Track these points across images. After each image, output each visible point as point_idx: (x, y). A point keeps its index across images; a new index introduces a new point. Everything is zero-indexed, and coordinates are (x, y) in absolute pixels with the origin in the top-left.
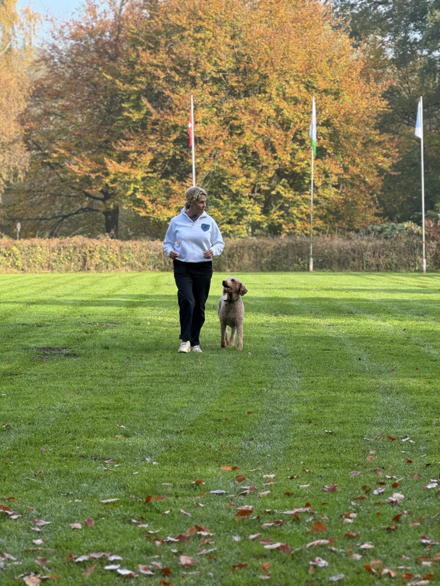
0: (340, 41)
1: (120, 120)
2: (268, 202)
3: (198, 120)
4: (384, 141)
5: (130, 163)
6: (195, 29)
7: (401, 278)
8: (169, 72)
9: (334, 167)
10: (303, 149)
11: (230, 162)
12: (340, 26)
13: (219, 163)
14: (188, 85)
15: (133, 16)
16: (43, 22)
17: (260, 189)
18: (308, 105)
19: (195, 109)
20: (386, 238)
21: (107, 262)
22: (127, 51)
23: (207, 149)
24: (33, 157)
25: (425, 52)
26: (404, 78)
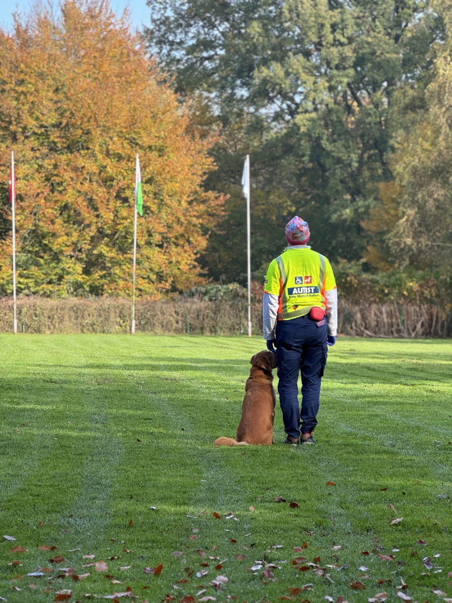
0: (165, 96)
2: (90, 262)
3: (19, 176)
4: (209, 199)
6: (16, 83)
7: (225, 341)
9: (158, 226)
10: (126, 207)
11: (52, 220)
12: (165, 81)
13: (40, 220)
14: (9, 142)
17: (81, 249)
18: (132, 162)
19: (15, 165)
20: (210, 300)
23: (27, 206)
26: (231, 136)
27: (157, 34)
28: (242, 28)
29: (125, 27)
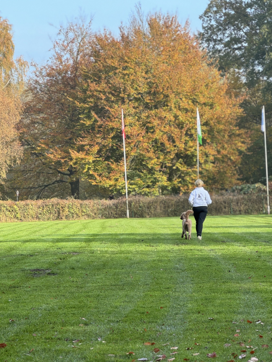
0: (212, 72)
1: (78, 125)
2: (171, 174)
3: (126, 124)
4: (242, 134)
5: (85, 152)
6: (123, 68)
7: (254, 218)
8: (108, 95)
9: (211, 151)
10: (192, 140)
11: (147, 150)
13: (140, 150)
14: (120, 103)
15: (85, 62)
16: (30, 67)
17: (166, 166)
18: (194, 113)
19: (124, 117)
20: (245, 194)
21: (73, 213)
22: (82, 83)
23: (132, 142)
24: (26, 150)
25: (265, 78)
26: (253, 95)
27: (206, 35)
28: (257, 29)
29: (187, 32)
